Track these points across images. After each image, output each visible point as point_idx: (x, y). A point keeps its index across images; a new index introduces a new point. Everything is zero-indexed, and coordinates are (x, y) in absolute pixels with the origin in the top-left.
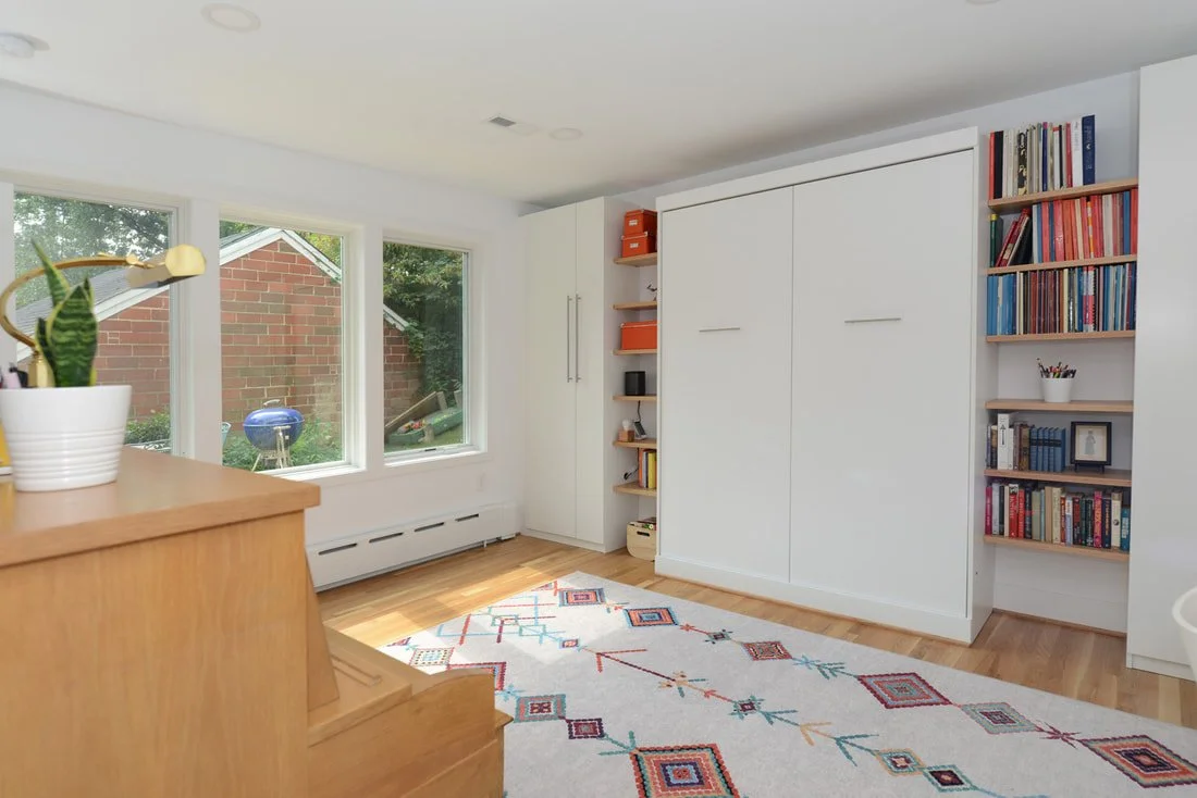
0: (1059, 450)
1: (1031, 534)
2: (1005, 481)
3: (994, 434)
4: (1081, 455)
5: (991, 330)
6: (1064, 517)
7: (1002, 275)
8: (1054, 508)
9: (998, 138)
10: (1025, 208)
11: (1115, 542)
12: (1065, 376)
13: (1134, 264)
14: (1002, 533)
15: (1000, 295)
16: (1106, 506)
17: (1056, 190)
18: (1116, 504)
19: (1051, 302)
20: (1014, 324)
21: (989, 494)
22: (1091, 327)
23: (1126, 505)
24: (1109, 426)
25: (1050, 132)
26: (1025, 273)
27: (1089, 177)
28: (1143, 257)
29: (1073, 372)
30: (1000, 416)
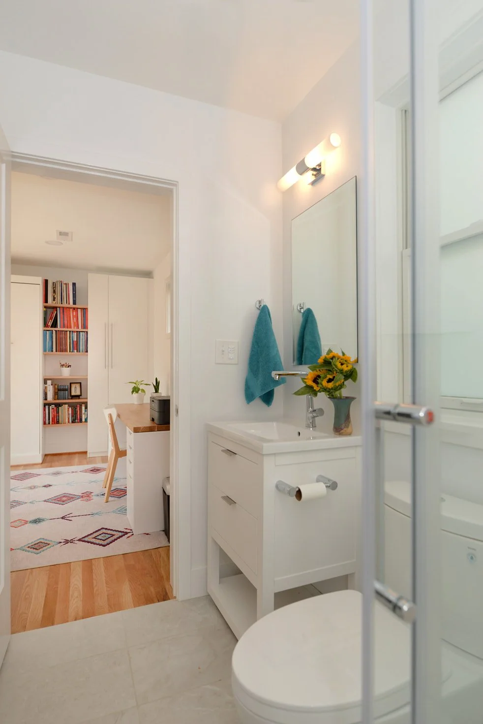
0: (67, 392)
1: (59, 422)
2: (49, 404)
3: (46, 388)
4: (73, 393)
5: (45, 350)
6: (69, 414)
7: (48, 330)
8: (65, 412)
9: (46, 282)
10: (55, 308)
11: (83, 420)
12: (68, 367)
13: (87, 332)
14: (49, 423)
15: (48, 338)
16: (81, 409)
17: (65, 305)
18: (83, 408)
19: (64, 342)
20: (52, 348)
21: (44, 410)
22: (76, 351)
23: (86, 408)
24: (80, 383)
25: (63, 284)
26: (56, 331)
27: (74, 303)
28: (89, 330)
29: (70, 366)
30: (48, 381)
